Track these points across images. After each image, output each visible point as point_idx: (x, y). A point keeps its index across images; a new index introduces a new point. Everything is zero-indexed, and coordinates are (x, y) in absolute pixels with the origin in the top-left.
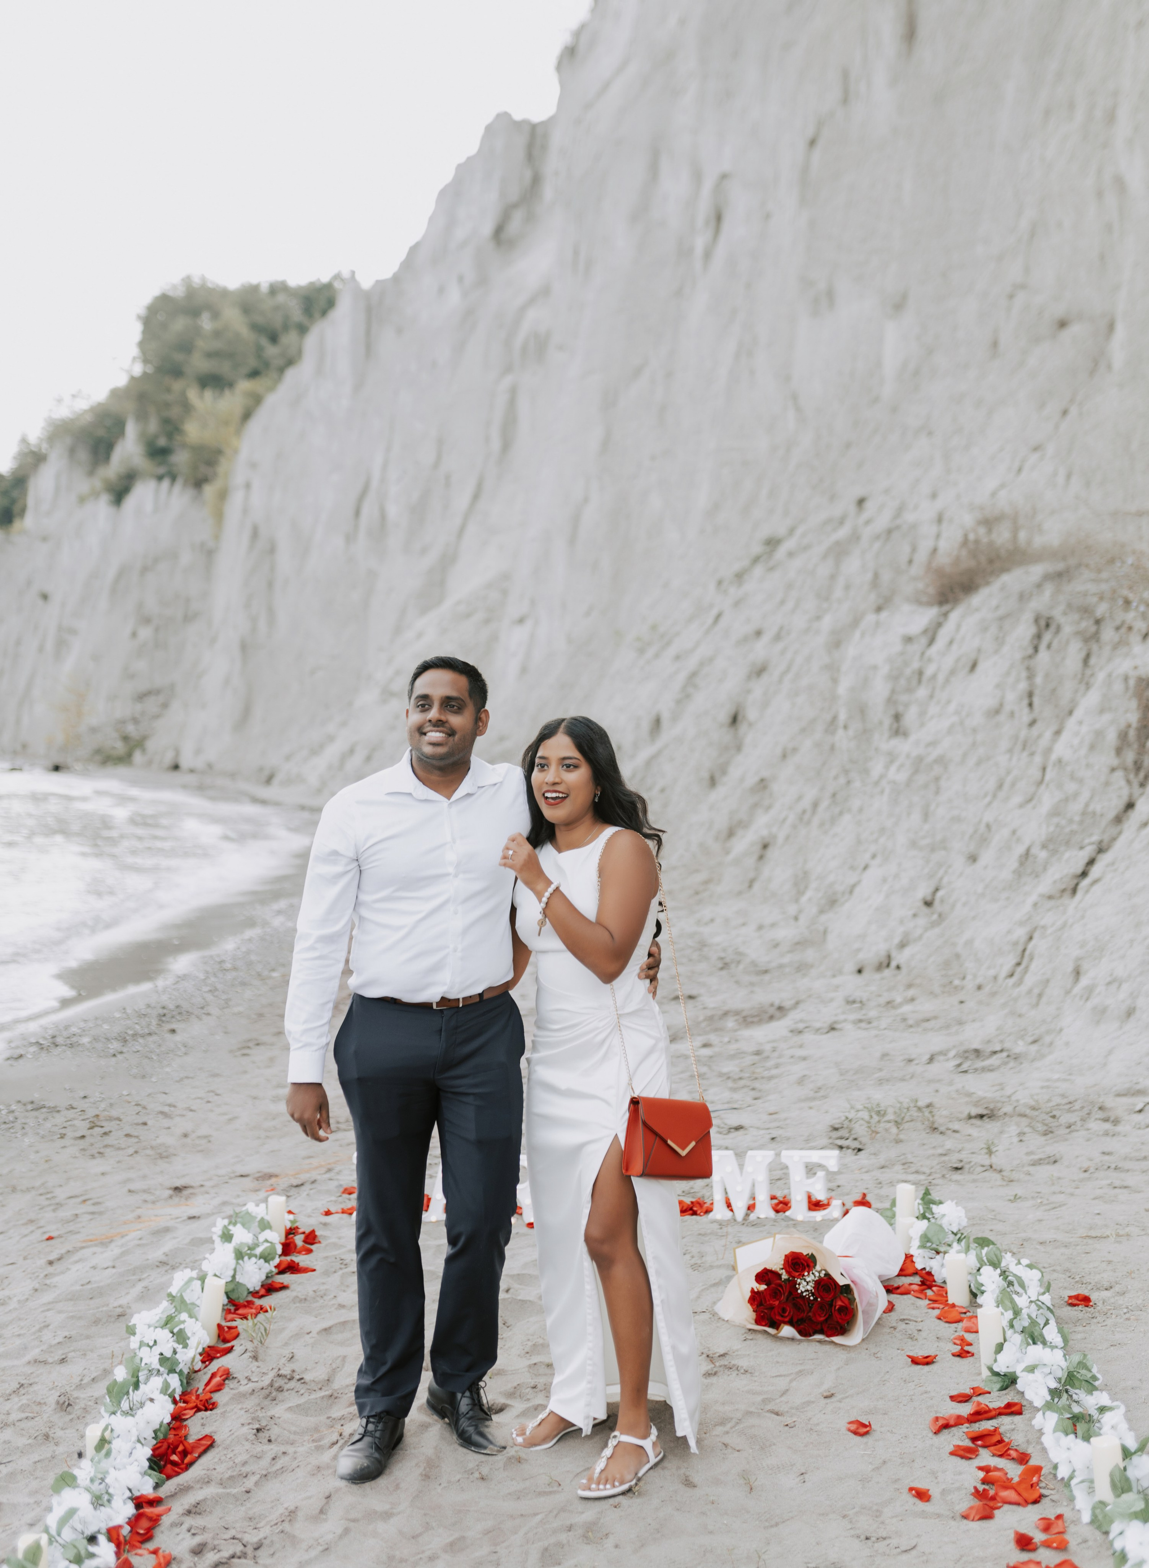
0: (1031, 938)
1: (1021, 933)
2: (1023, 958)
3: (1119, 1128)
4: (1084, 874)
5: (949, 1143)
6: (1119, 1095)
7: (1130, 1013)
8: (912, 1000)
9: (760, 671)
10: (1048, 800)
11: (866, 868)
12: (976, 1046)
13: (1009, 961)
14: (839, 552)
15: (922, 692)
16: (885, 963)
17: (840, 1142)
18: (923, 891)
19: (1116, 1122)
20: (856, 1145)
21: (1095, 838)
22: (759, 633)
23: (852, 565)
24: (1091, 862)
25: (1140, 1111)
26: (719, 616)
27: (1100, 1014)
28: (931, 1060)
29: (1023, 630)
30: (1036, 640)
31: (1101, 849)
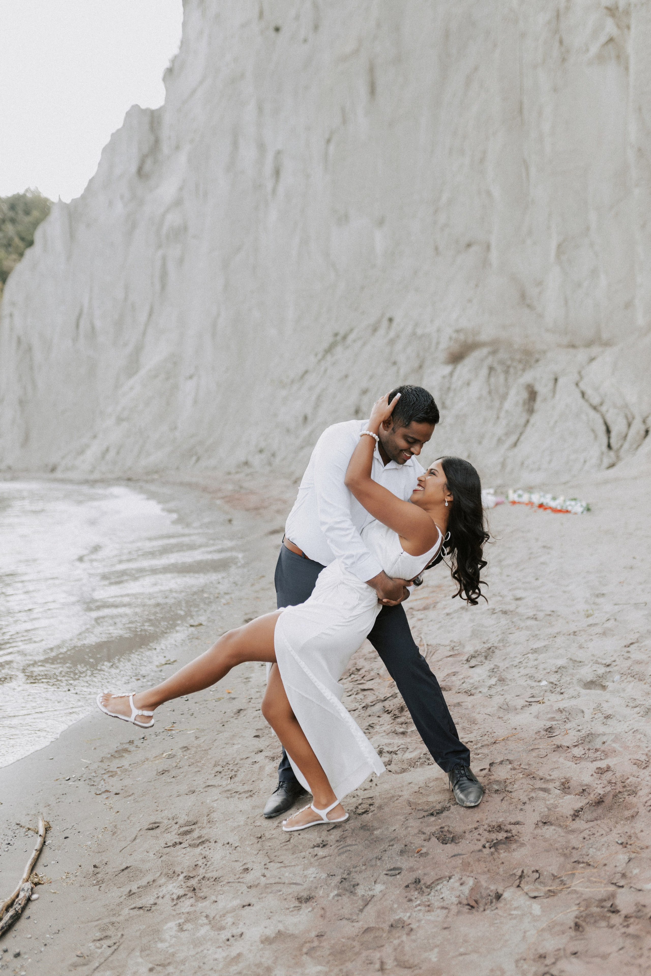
0: (505, 460)
1: (502, 459)
2: (503, 465)
4: (517, 442)
9: (365, 392)
10: (504, 422)
14: (392, 342)
21: (519, 431)
22: (346, 376)
24: (519, 438)
26: (326, 371)
27: (532, 470)
29: (484, 371)
30: (489, 374)
31: (521, 434)
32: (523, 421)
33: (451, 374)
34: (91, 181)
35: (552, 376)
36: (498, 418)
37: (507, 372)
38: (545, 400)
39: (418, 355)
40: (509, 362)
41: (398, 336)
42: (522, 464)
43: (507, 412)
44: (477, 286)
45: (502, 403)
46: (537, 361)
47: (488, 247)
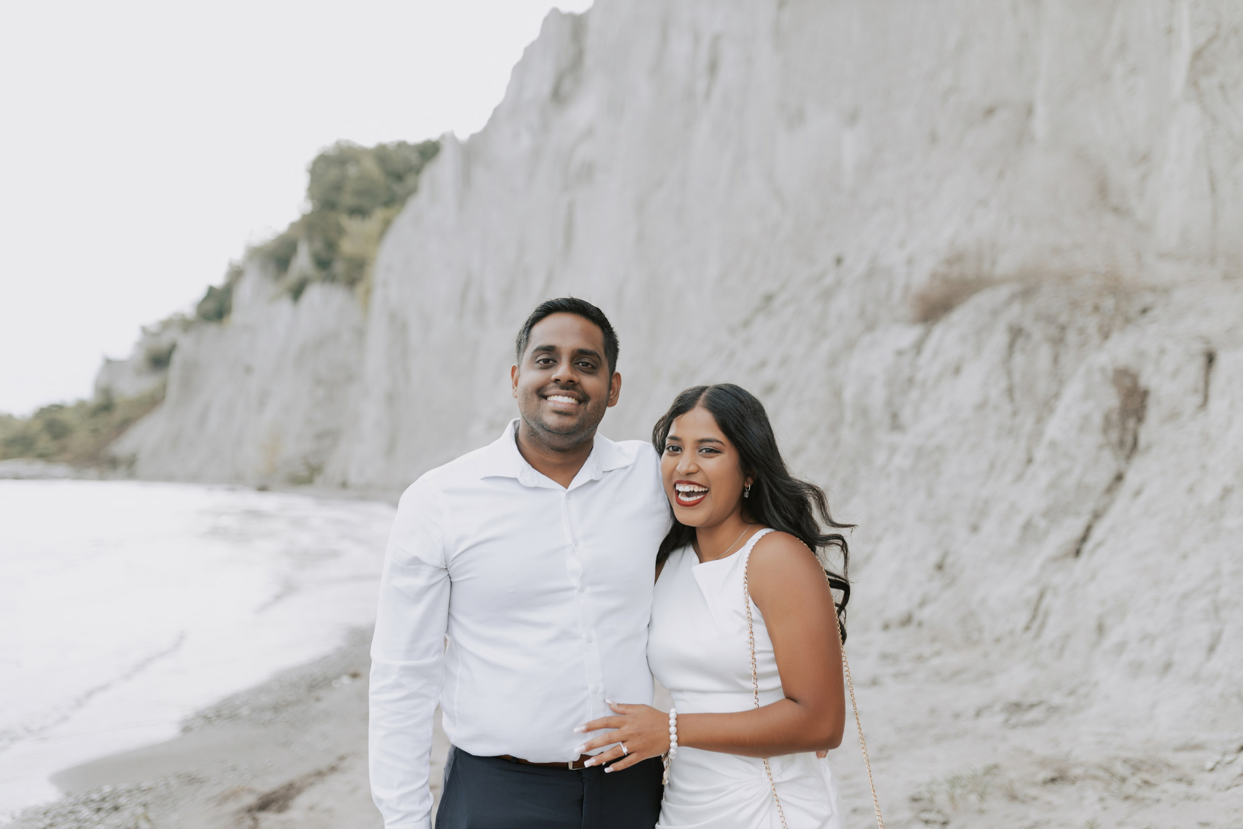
0: (1041, 596)
1: (1032, 592)
2: (1037, 614)
3: (1196, 790)
4: (1084, 539)
5: (1034, 814)
6: (1179, 749)
7: (1168, 666)
8: (938, 654)
10: (1043, 476)
11: (879, 539)
12: (1014, 697)
13: (1023, 617)
14: (827, 295)
15: (914, 394)
16: (907, 621)
17: (925, 816)
18: (933, 558)
19: (1190, 783)
20: (941, 819)
21: (1089, 506)
23: (843, 302)
24: (1089, 529)
25: (1212, 770)
27: (1136, 669)
28: (978, 714)
29: (999, 339)
30: (1011, 346)
31: (1097, 516)
32: (1103, 476)
33: (918, 347)
34: (496, 110)
35: (1198, 347)
36: (1030, 461)
37: (1058, 341)
38: (1174, 416)
39: (862, 313)
40: (1063, 318)
41: (839, 283)
42: (1101, 629)
43: (1053, 445)
44: (1001, 175)
45: (1040, 421)
46: (1144, 311)
47: (1030, 111)
